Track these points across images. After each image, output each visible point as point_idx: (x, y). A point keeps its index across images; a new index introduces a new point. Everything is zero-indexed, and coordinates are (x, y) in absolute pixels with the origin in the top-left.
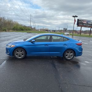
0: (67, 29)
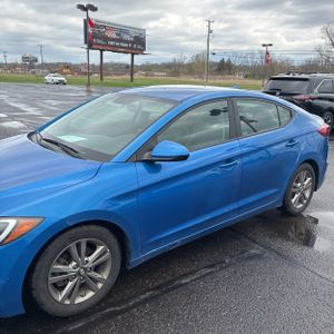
0: (36, 60)
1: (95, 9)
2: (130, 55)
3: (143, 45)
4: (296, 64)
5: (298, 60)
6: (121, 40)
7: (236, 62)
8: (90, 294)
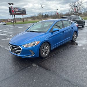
1: (13, 4)
2: (22, 15)
3: (25, 12)
4: (64, 14)
5: (64, 13)
6: (19, 12)
7: (49, 15)
8: (47, 54)
